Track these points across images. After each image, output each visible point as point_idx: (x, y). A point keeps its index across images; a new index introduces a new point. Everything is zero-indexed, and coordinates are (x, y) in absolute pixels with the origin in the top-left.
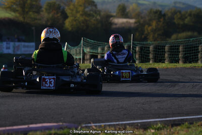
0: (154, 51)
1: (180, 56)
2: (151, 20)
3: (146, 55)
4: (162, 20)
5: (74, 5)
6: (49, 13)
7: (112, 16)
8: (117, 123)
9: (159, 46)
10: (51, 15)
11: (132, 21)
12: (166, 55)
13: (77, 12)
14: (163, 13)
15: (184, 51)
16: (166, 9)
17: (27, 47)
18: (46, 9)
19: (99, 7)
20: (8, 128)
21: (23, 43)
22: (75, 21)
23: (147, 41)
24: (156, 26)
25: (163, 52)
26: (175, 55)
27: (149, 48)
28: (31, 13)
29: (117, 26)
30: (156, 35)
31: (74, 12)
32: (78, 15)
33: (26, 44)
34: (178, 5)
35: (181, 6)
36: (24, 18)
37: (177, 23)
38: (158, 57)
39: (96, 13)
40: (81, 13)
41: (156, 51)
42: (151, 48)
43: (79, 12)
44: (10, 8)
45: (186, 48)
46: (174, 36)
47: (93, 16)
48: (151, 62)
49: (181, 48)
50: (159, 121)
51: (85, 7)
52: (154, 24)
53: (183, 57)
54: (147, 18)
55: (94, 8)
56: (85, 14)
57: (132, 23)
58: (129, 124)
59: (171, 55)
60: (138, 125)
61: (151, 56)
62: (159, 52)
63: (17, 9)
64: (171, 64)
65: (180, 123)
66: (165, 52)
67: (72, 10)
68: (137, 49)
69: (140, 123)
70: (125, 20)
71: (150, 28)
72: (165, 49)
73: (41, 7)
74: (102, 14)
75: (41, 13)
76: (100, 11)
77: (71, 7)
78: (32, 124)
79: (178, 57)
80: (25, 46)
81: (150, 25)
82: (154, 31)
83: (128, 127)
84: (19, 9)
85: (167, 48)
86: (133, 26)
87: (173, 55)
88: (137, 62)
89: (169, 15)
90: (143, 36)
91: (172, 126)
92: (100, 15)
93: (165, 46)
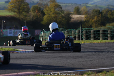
0: (94, 33)
1: (109, 36)
2: (94, 16)
3: (89, 36)
6: (34, 12)
7: (71, 14)
9: (96, 30)
10: (35, 14)
11: (83, 16)
12: (101, 36)
14: (101, 11)
15: (111, 33)
16: (103, 9)
18: (33, 10)
19: (63, 9)
21: (19, 30)
22: (49, 17)
24: (97, 19)
25: (99, 33)
26: (106, 35)
27: (90, 31)
28: (24, 12)
29: (74, 19)
30: (97, 25)
31: (49, 11)
32: (51, 13)
34: (110, 7)
36: (20, 16)
37: (109, 17)
38: (96, 36)
39: (61, 12)
40: (53, 12)
41: (95, 33)
42: (92, 31)
44: (11, 10)
45: (112, 31)
46: (107, 25)
47: (60, 14)
48: (92, 40)
49: (109, 31)
51: (55, 9)
52: (96, 18)
54: (92, 15)
55: (60, 9)
56: (55, 13)
57: (83, 18)
60: (78, 73)
61: (92, 36)
62: (96, 34)
63: (16, 10)
66: (100, 34)
68: (84, 32)
70: (78, 16)
71: (93, 20)
72: (100, 32)
73: (29, 9)
74: (65, 12)
75: (30, 12)
77: (47, 9)
82: (96, 22)
85: (101, 32)
87: (104, 35)
88: (84, 40)
89: (105, 12)
90: (89, 25)
91: (97, 73)
93: (100, 30)
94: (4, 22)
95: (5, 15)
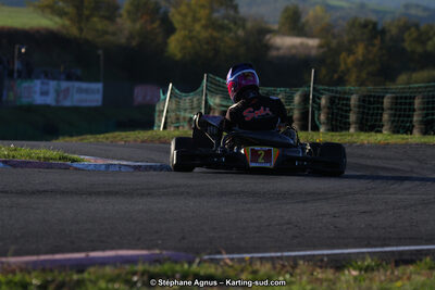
0: (359, 107)
1: (415, 119)
2: (353, 42)
3: (342, 116)
4: (377, 42)
5: (188, 5)
6: (134, 21)
7: (270, 31)
8: (279, 254)
9: (370, 96)
10: (138, 26)
11: (313, 42)
12: (386, 117)
13: (196, 20)
14: (379, 27)
15: (424, 109)
16: (388, 19)
17: (87, 91)
18: (129, 12)
19: (243, 10)
20: (43, 257)
21: (77, 84)
22: (191, 38)
23: (345, 85)
24: (363, 55)
25: (378, 108)
26: (404, 116)
27: (349, 99)
28: (95, 19)
29: (281, 52)
30: (364, 75)
31: (189, 19)
32: (197, 27)
33: (84, 85)
34: (413, 12)
35: (421, 13)
36: (81, 30)
37: (409, 49)
38: (367, 120)
39: (235, 23)
40: (203, 22)
41: (364, 107)
42: (354, 100)
43: (199, 20)
44: (53, 10)
45: (428, 103)
46: (403, 78)
47: (230, 30)
48: (352, 130)
49: (417, 103)
50: (369, 253)
51: (212, 10)
52: (360, 50)
53: (421, 122)
54: (346, 38)
55: (232, 13)
56: (212, 24)
57: (312, 47)
58: (303, 257)
59: (395, 115)
60: (322, 260)
61: (353, 117)
62: (369, 109)
63: (66, 10)
64: (395, 136)
65: (414, 257)
66: (383, 109)
67: (185, 16)
68: (323, 102)
69: (327, 255)
70: (297, 41)
71: (351, 59)
72: (382, 103)
73: (117, 8)
74: (249, 25)
75: (119, 20)
76: (244, 20)
77: (183, 8)
78: (94, 250)
79: (411, 122)
80: (80, 91)
81: (351, 52)
82: (360, 65)
83: (301, 262)
84: (70, 9)
85: (387, 102)
86: (314, 52)
87: (400, 116)
88: (322, 130)
89: (394, 31)
90: (336, 76)
91: (397, 264)
92: (244, 27)
93: (383, 97)
94: (23, 50)
95: (27, 27)
